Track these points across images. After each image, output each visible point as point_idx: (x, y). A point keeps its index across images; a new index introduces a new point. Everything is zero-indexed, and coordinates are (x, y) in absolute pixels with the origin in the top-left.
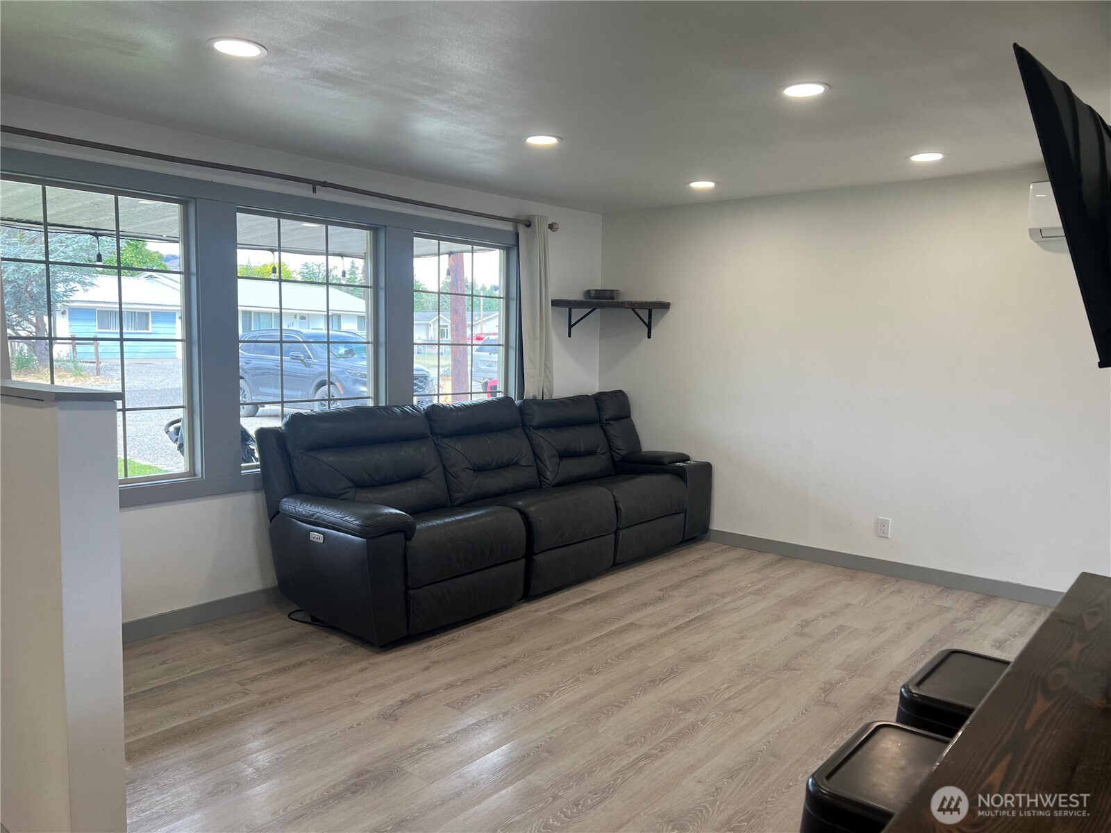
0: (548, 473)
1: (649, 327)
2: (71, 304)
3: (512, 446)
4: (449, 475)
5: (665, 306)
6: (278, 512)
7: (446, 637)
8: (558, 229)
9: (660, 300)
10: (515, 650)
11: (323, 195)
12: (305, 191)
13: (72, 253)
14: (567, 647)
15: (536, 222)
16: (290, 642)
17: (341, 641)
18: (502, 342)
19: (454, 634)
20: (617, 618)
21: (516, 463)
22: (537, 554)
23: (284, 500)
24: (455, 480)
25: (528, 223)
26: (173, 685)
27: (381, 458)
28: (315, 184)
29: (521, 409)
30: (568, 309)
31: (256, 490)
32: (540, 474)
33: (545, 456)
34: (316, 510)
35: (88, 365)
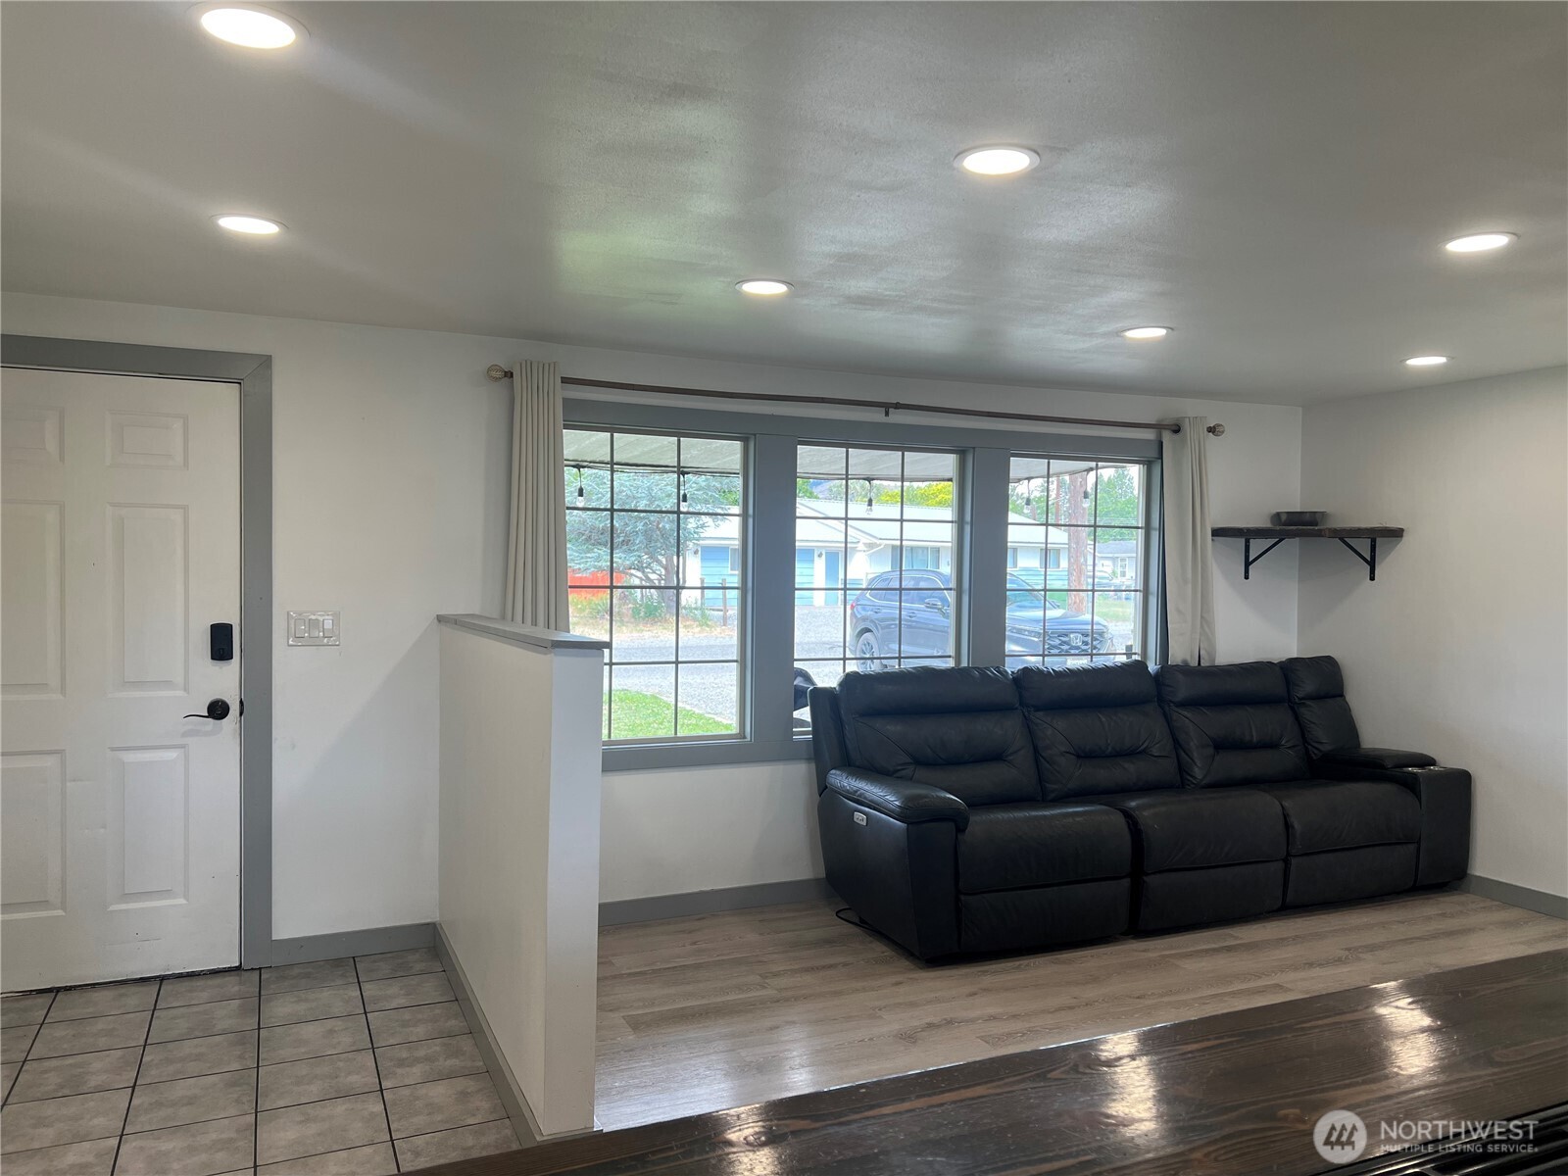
0: (1196, 769)
1: (1372, 564)
2: (701, 542)
3: (1141, 727)
4: (1042, 759)
5: (1396, 534)
6: (826, 787)
7: (1009, 964)
8: (1223, 432)
9: (1385, 525)
10: (1091, 992)
11: (898, 417)
12: (876, 416)
13: (704, 484)
14: (1166, 999)
15: (1186, 427)
16: (829, 942)
17: (885, 948)
18: (1140, 586)
19: (1021, 962)
20: (1258, 976)
21: (1144, 751)
22: (1149, 874)
23: (833, 771)
24: (1048, 765)
25: (1176, 428)
26: (697, 967)
27: (952, 732)
28: (887, 407)
29: (1159, 679)
30: (1244, 540)
31: (808, 760)
32: (1182, 769)
33: (1192, 744)
34: (860, 786)
35: (717, 613)
